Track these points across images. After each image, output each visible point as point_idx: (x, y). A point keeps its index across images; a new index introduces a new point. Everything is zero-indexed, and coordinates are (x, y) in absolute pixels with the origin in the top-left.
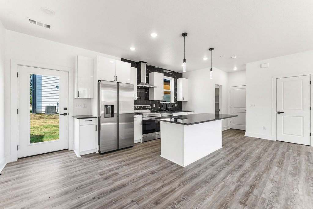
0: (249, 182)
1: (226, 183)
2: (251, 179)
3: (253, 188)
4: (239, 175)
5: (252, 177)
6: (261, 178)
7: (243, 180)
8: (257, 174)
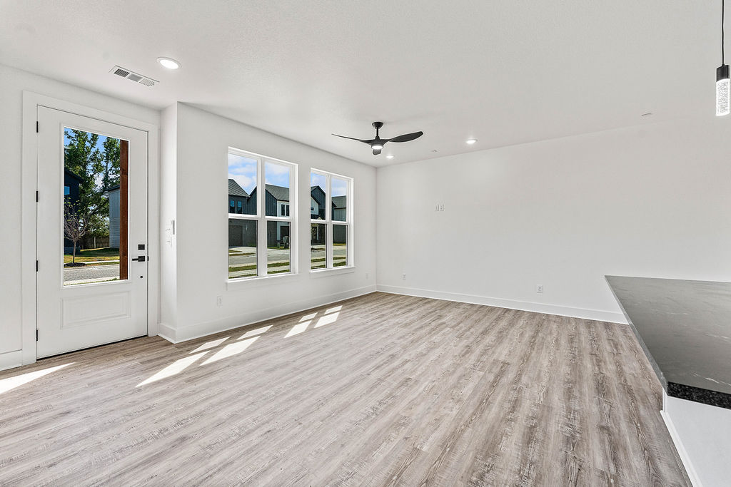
0: (502, 392)
1: (538, 385)
2: (499, 398)
3: (495, 382)
4: (523, 404)
5: (497, 403)
6: (478, 404)
7: (513, 395)
8: (487, 412)
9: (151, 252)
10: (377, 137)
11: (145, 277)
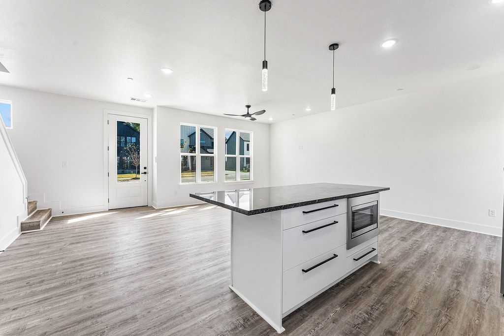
9: (149, 170)
10: (248, 113)
11: (147, 181)
